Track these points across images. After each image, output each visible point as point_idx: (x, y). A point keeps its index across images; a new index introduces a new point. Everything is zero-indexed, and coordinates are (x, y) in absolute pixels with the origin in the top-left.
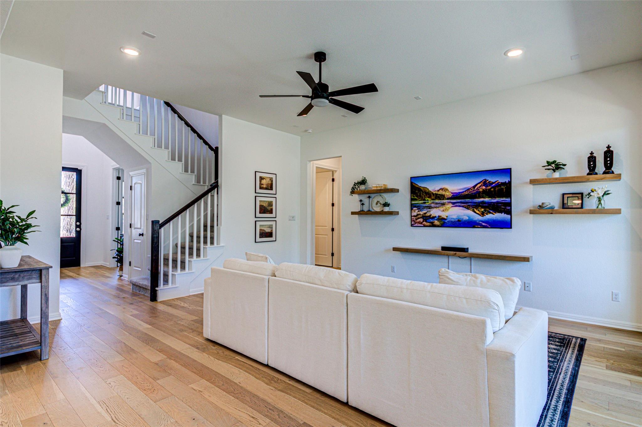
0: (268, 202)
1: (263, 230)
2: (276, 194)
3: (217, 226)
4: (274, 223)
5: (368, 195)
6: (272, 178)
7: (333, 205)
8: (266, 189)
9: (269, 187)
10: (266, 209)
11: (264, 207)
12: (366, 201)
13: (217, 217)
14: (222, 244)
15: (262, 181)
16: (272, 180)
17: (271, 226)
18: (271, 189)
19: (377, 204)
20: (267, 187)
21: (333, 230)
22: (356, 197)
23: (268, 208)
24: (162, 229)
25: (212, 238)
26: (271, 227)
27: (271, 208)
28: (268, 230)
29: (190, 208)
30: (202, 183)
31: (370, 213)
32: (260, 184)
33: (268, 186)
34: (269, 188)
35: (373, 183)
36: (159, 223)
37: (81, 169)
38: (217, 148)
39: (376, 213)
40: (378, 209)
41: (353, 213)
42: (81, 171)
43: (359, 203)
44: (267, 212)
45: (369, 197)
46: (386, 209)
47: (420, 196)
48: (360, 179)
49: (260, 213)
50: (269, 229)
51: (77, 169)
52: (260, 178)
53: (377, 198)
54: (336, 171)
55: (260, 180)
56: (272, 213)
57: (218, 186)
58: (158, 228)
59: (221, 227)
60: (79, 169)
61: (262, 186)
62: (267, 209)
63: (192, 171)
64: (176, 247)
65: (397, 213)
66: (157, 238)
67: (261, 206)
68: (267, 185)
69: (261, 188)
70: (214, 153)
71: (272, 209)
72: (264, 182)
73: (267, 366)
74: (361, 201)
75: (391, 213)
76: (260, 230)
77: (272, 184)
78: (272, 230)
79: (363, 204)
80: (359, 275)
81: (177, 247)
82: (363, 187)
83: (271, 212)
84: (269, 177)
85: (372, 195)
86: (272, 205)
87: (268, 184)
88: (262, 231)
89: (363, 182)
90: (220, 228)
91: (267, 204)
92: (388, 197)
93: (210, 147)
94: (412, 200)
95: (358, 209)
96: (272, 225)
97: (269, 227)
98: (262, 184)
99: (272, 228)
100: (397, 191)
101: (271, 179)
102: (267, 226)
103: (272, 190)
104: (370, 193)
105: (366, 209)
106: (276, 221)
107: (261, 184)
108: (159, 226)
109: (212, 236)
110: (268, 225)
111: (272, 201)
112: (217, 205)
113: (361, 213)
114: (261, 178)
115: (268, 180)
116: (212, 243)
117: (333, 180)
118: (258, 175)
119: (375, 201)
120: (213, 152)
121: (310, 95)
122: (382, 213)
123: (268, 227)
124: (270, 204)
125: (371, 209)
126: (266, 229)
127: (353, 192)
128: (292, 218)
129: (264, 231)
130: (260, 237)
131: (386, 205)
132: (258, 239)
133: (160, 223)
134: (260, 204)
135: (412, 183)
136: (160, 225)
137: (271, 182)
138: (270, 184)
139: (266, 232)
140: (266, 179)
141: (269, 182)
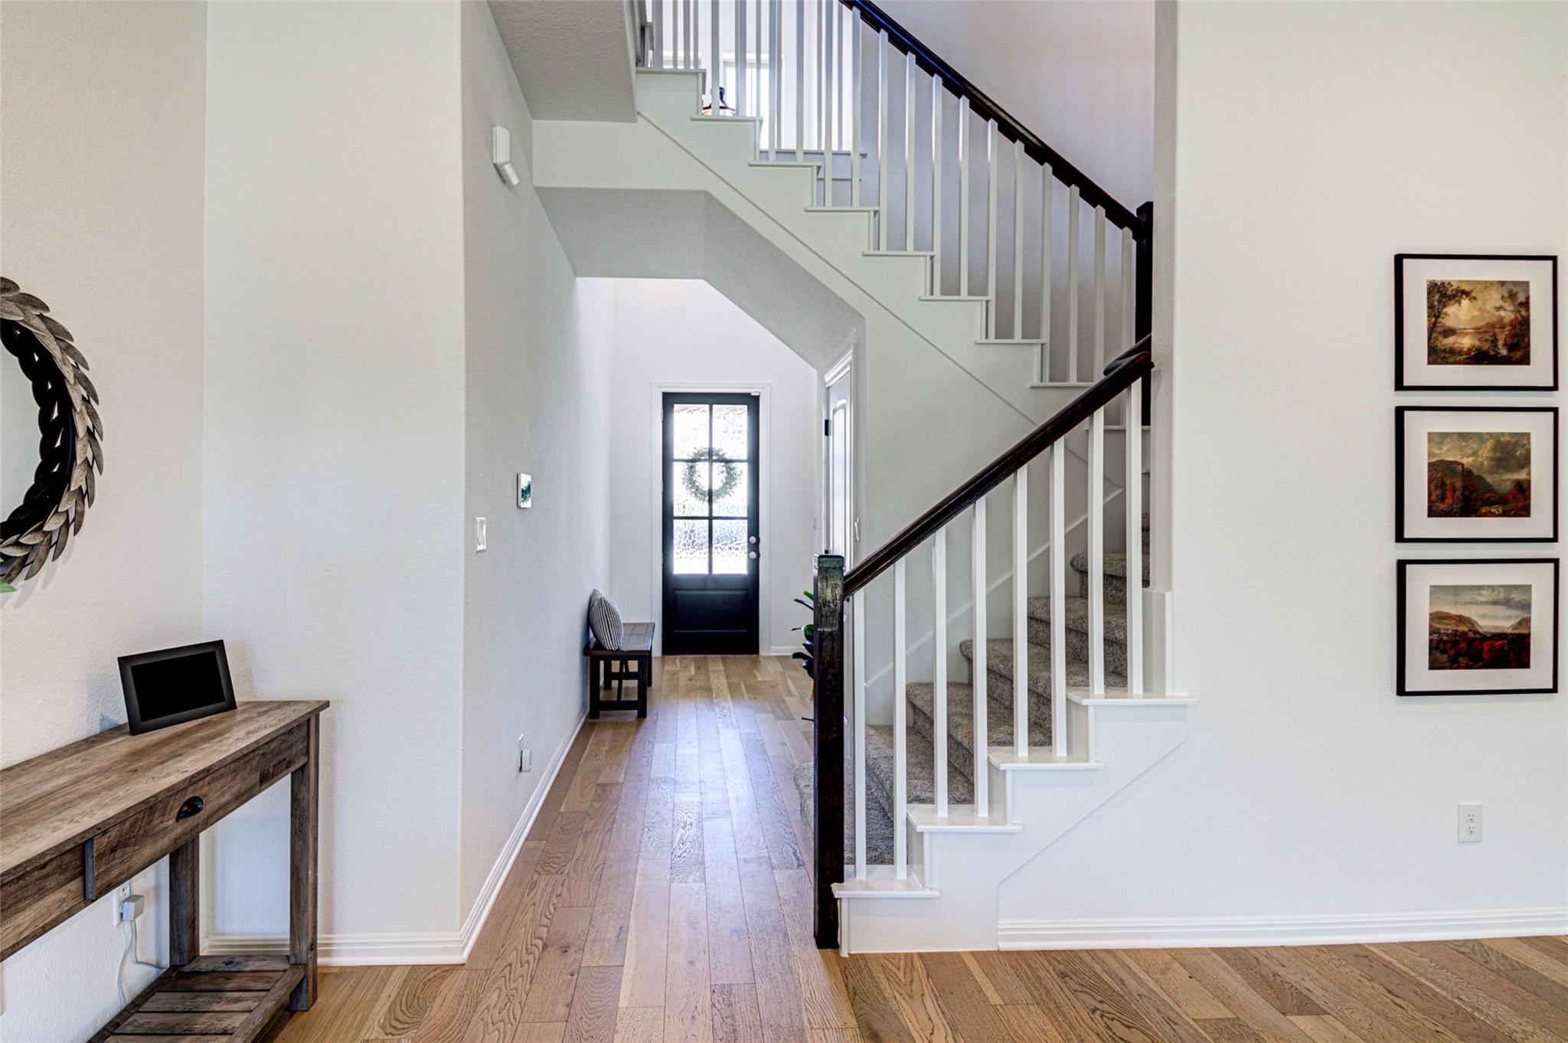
0: (1490, 444)
1: (1461, 619)
2: (1555, 388)
3: (1146, 583)
4: (1537, 577)
6: (1525, 285)
8: (1479, 357)
9: (1500, 343)
10: (1478, 487)
11: (1467, 474)
13: (1146, 530)
14: (1176, 691)
15: (1451, 310)
16: (1521, 298)
17: (1516, 596)
18: (1518, 354)
20: (1486, 346)
23: (1489, 479)
24: (859, 596)
25: (1116, 646)
26: (1517, 599)
27: (1521, 476)
28: (1493, 621)
29: (993, 492)
30: (1018, 336)
32: (1431, 329)
33: (1494, 342)
34: (1504, 352)
36: (841, 568)
37: (757, 394)
38: (1147, 209)
42: (757, 398)
44: (1491, 503)
49: (1432, 513)
50: (1501, 611)
51: (750, 394)
52: (1430, 293)
55: (1431, 307)
56: (1524, 511)
57: (1152, 365)
58: (839, 591)
59: (1168, 595)
60: (752, 394)
61: (1450, 341)
62: (1490, 489)
63: (1031, 331)
64: (965, 663)
66: (833, 640)
67: (1441, 474)
68: (1487, 331)
69: (1437, 355)
70: (1134, 237)
71: (1523, 490)
72: (1459, 314)
76: (1436, 617)
78: (1527, 621)
81: (970, 660)
83: (1517, 503)
84: (1503, 283)
86: (1525, 462)
87: (1492, 325)
88: (1447, 628)
90: (1163, 597)
91: (1486, 452)
93: (1117, 214)
96: (1527, 589)
97: (1507, 603)
98: (1450, 332)
99: (1526, 606)
101: (1512, 296)
102: (1486, 596)
103: (1525, 360)
106: (1556, 562)
107: (1436, 329)
108: (840, 583)
109: (1118, 634)
110: (1492, 588)
111: (1528, 435)
112: (1146, 475)
114: (1441, 295)
115: (1494, 298)
116: (1116, 673)
118: (1421, 275)
120: (1128, 231)
123: (1495, 603)
124: (1510, 453)
126: (1483, 616)
129: (1463, 628)
130: (1434, 665)
132: (1423, 676)
133: (847, 570)
134: (1430, 455)
136: (846, 578)
137: (1519, 312)
138: (1508, 328)
139: (1476, 632)
140: (1475, 298)
141: (1502, 313)
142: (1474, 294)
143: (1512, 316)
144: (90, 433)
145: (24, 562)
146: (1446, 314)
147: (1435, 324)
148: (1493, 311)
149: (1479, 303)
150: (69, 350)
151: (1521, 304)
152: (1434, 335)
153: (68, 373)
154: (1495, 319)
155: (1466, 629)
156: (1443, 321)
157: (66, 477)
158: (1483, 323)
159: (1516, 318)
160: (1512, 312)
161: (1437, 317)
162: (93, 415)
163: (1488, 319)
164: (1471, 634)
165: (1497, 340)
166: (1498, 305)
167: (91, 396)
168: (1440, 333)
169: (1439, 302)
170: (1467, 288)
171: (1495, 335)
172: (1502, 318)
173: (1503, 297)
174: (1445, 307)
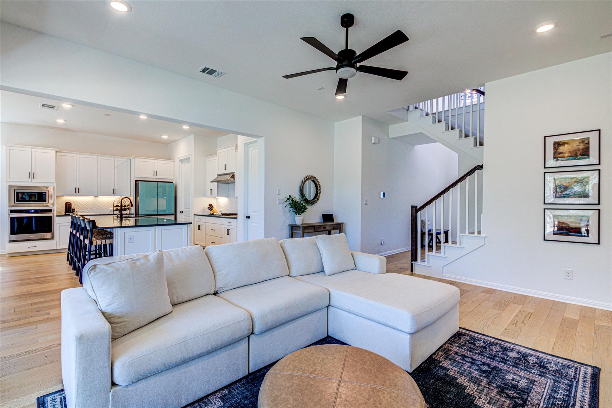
1: (564, 223)
2: (599, 164)
6: (588, 138)
8: (571, 158)
14: (483, 235)
16: (586, 142)
17: (584, 218)
18: (585, 156)
24: (419, 213)
34: (580, 156)
49: (556, 197)
52: (554, 144)
55: (555, 148)
61: (561, 155)
68: (574, 151)
69: (557, 159)
72: (564, 148)
77: (587, 149)
78: (588, 225)
84: (580, 139)
87: (576, 150)
88: (560, 225)
96: (588, 217)
98: (560, 153)
99: (588, 221)
101: (583, 142)
103: (587, 157)
106: (599, 210)
114: (558, 144)
115: (576, 143)
126: (572, 223)
134: (554, 183)
136: (417, 209)
137: (586, 146)
138: (581, 150)
139: (569, 227)
140: (569, 144)
141: (579, 147)
142: (569, 143)
143: (583, 147)
144: (320, 190)
145: (314, 203)
146: (560, 149)
147: (556, 152)
148: (576, 146)
149: (571, 145)
150: (318, 181)
151: (586, 144)
152: (555, 154)
153: (318, 184)
154: (576, 148)
155: (566, 226)
156: (559, 151)
157: (317, 195)
158: (572, 150)
159: (584, 148)
160: (583, 146)
161: (556, 150)
162: (320, 188)
163: (574, 149)
164: (567, 227)
165: (577, 154)
166: (578, 145)
167: (320, 186)
168: (557, 154)
169: (557, 146)
170: (567, 142)
171: (576, 152)
172: (579, 148)
173: (579, 143)
174: (559, 147)
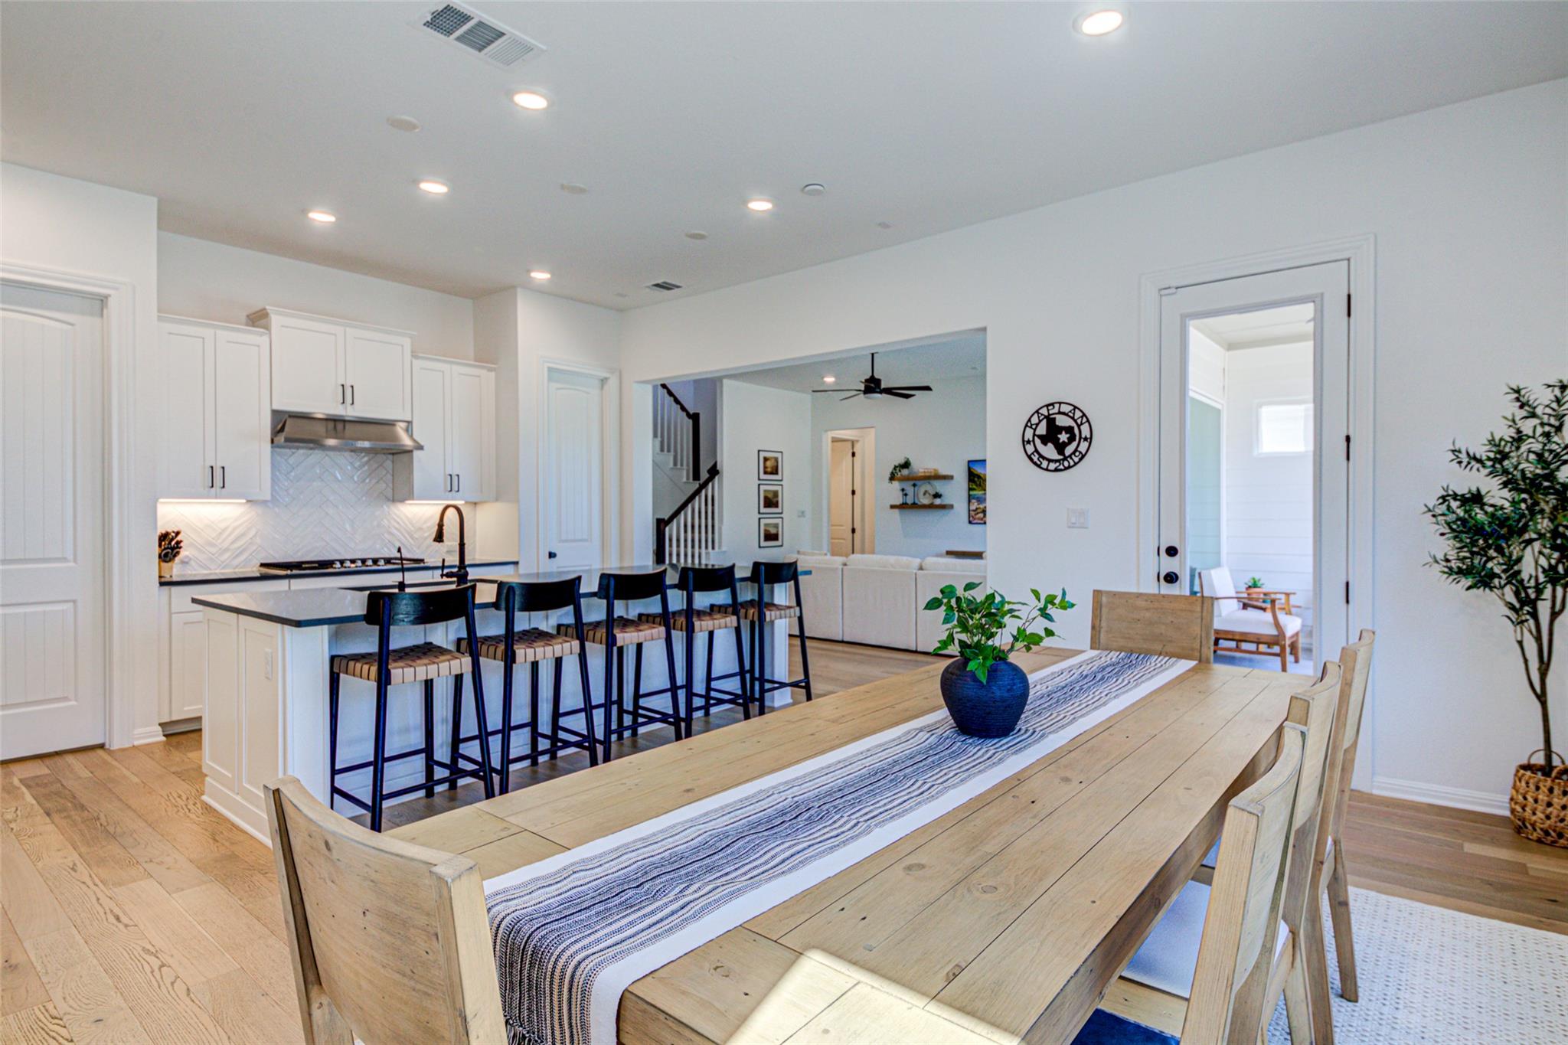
0: (772, 492)
1: (768, 531)
4: (779, 521)
5: (912, 483)
7: (853, 492)
9: (774, 470)
10: (771, 502)
11: (769, 498)
12: (910, 490)
15: (767, 462)
19: (924, 494)
20: (772, 471)
21: (853, 531)
22: (896, 484)
23: (772, 500)
24: (667, 529)
27: (777, 499)
28: (773, 531)
31: (915, 506)
32: (763, 467)
35: (920, 466)
38: (697, 416)
39: (924, 507)
40: (926, 501)
41: (892, 507)
43: (901, 493)
44: (772, 504)
45: (914, 485)
46: (938, 501)
47: (980, 485)
48: (902, 461)
50: (774, 529)
52: (764, 458)
53: (925, 487)
54: (857, 441)
56: (777, 507)
57: (719, 472)
58: (664, 525)
61: (766, 469)
63: (669, 451)
65: (951, 507)
66: (662, 541)
67: (766, 498)
69: (765, 473)
70: (694, 423)
71: (777, 501)
72: (769, 464)
73: (842, 642)
74: (903, 490)
75: (943, 507)
76: (765, 530)
77: (777, 467)
78: (778, 531)
79: (906, 495)
80: (923, 559)
82: (905, 472)
83: (776, 505)
85: (917, 482)
86: (777, 496)
88: (766, 532)
89: (906, 465)
91: (771, 494)
92: (939, 486)
93: (689, 415)
94: (970, 489)
95: (899, 501)
97: (775, 525)
99: (778, 528)
100: (951, 478)
102: (772, 524)
104: (916, 480)
105: (910, 501)
107: (765, 467)
108: (665, 523)
111: (778, 490)
113: (903, 506)
114: (766, 459)
115: (773, 461)
117: (853, 454)
118: (762, 455)
119: (922, 490)
121: (863, 389)
122: (931, 506)
123: (773, 527)
124: (776, 494)
125: (916, 502)
127: (892, 478)
128: (802, 514)
130: (765, 541)
131: (937, 496)
132: (763, 544)
133: (666, 519)
135: (969, 469)
136: (666, 521)
138: (775, 467)
142: (771, 459)
161: (764, 464)
